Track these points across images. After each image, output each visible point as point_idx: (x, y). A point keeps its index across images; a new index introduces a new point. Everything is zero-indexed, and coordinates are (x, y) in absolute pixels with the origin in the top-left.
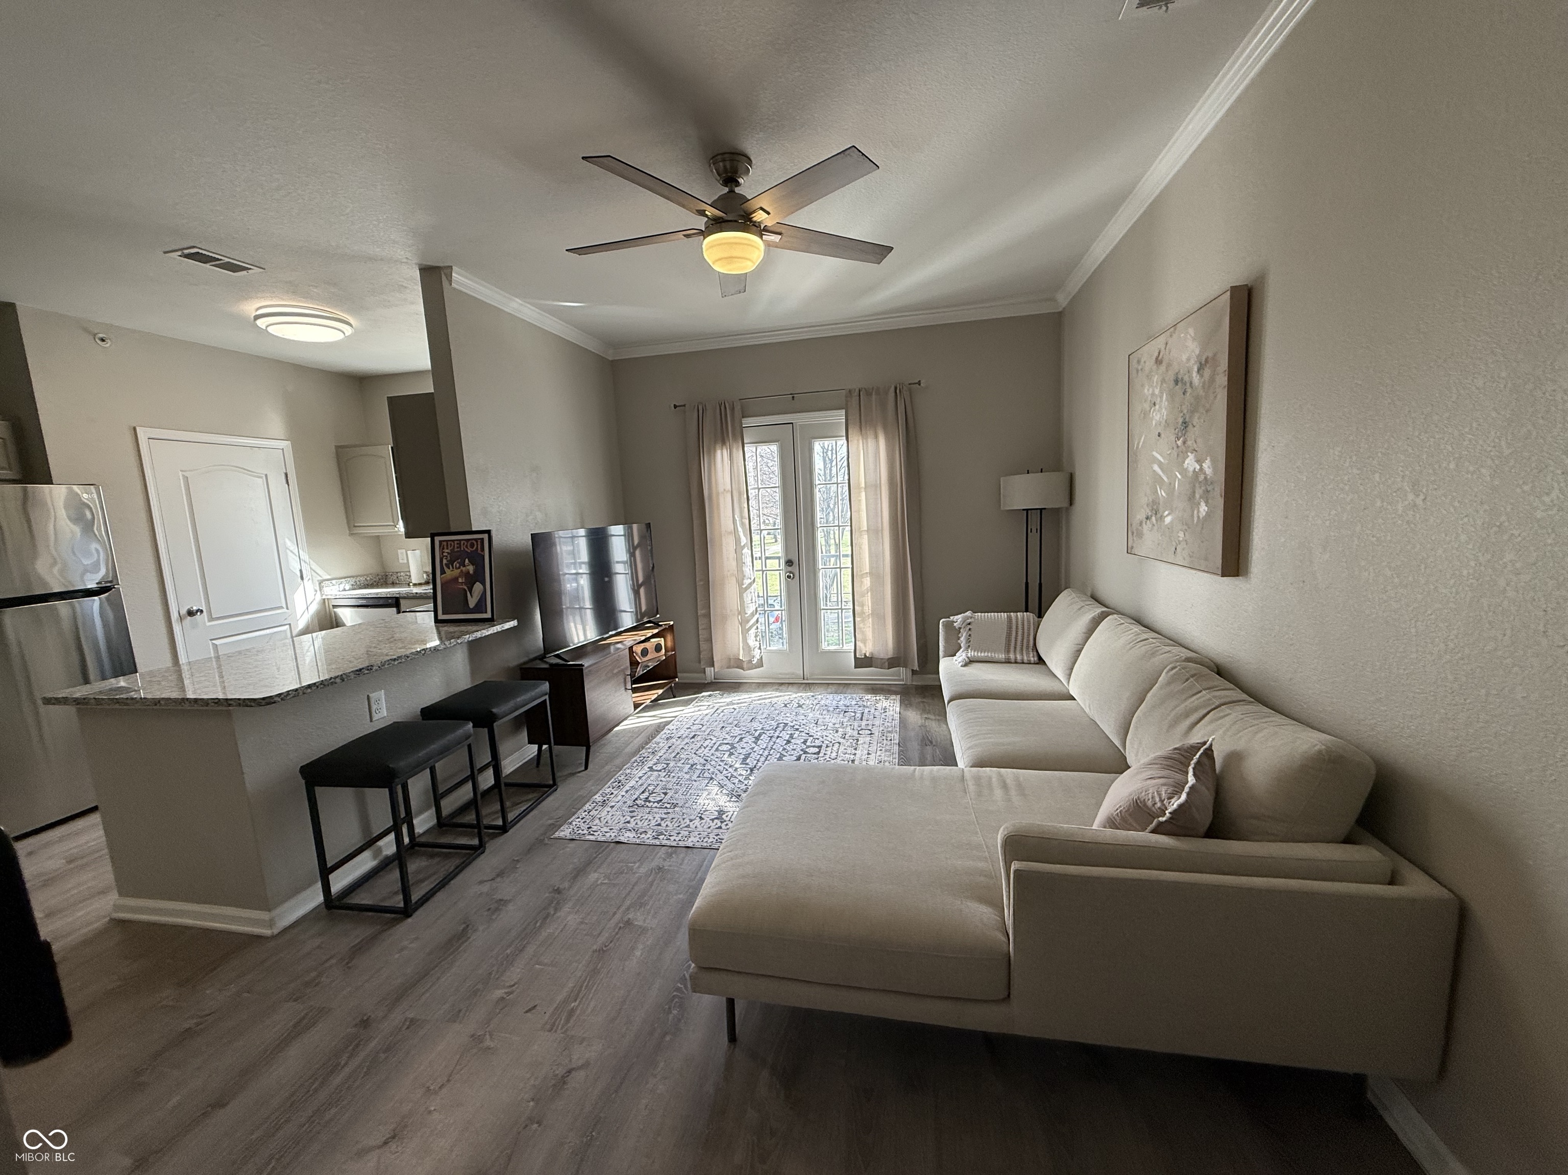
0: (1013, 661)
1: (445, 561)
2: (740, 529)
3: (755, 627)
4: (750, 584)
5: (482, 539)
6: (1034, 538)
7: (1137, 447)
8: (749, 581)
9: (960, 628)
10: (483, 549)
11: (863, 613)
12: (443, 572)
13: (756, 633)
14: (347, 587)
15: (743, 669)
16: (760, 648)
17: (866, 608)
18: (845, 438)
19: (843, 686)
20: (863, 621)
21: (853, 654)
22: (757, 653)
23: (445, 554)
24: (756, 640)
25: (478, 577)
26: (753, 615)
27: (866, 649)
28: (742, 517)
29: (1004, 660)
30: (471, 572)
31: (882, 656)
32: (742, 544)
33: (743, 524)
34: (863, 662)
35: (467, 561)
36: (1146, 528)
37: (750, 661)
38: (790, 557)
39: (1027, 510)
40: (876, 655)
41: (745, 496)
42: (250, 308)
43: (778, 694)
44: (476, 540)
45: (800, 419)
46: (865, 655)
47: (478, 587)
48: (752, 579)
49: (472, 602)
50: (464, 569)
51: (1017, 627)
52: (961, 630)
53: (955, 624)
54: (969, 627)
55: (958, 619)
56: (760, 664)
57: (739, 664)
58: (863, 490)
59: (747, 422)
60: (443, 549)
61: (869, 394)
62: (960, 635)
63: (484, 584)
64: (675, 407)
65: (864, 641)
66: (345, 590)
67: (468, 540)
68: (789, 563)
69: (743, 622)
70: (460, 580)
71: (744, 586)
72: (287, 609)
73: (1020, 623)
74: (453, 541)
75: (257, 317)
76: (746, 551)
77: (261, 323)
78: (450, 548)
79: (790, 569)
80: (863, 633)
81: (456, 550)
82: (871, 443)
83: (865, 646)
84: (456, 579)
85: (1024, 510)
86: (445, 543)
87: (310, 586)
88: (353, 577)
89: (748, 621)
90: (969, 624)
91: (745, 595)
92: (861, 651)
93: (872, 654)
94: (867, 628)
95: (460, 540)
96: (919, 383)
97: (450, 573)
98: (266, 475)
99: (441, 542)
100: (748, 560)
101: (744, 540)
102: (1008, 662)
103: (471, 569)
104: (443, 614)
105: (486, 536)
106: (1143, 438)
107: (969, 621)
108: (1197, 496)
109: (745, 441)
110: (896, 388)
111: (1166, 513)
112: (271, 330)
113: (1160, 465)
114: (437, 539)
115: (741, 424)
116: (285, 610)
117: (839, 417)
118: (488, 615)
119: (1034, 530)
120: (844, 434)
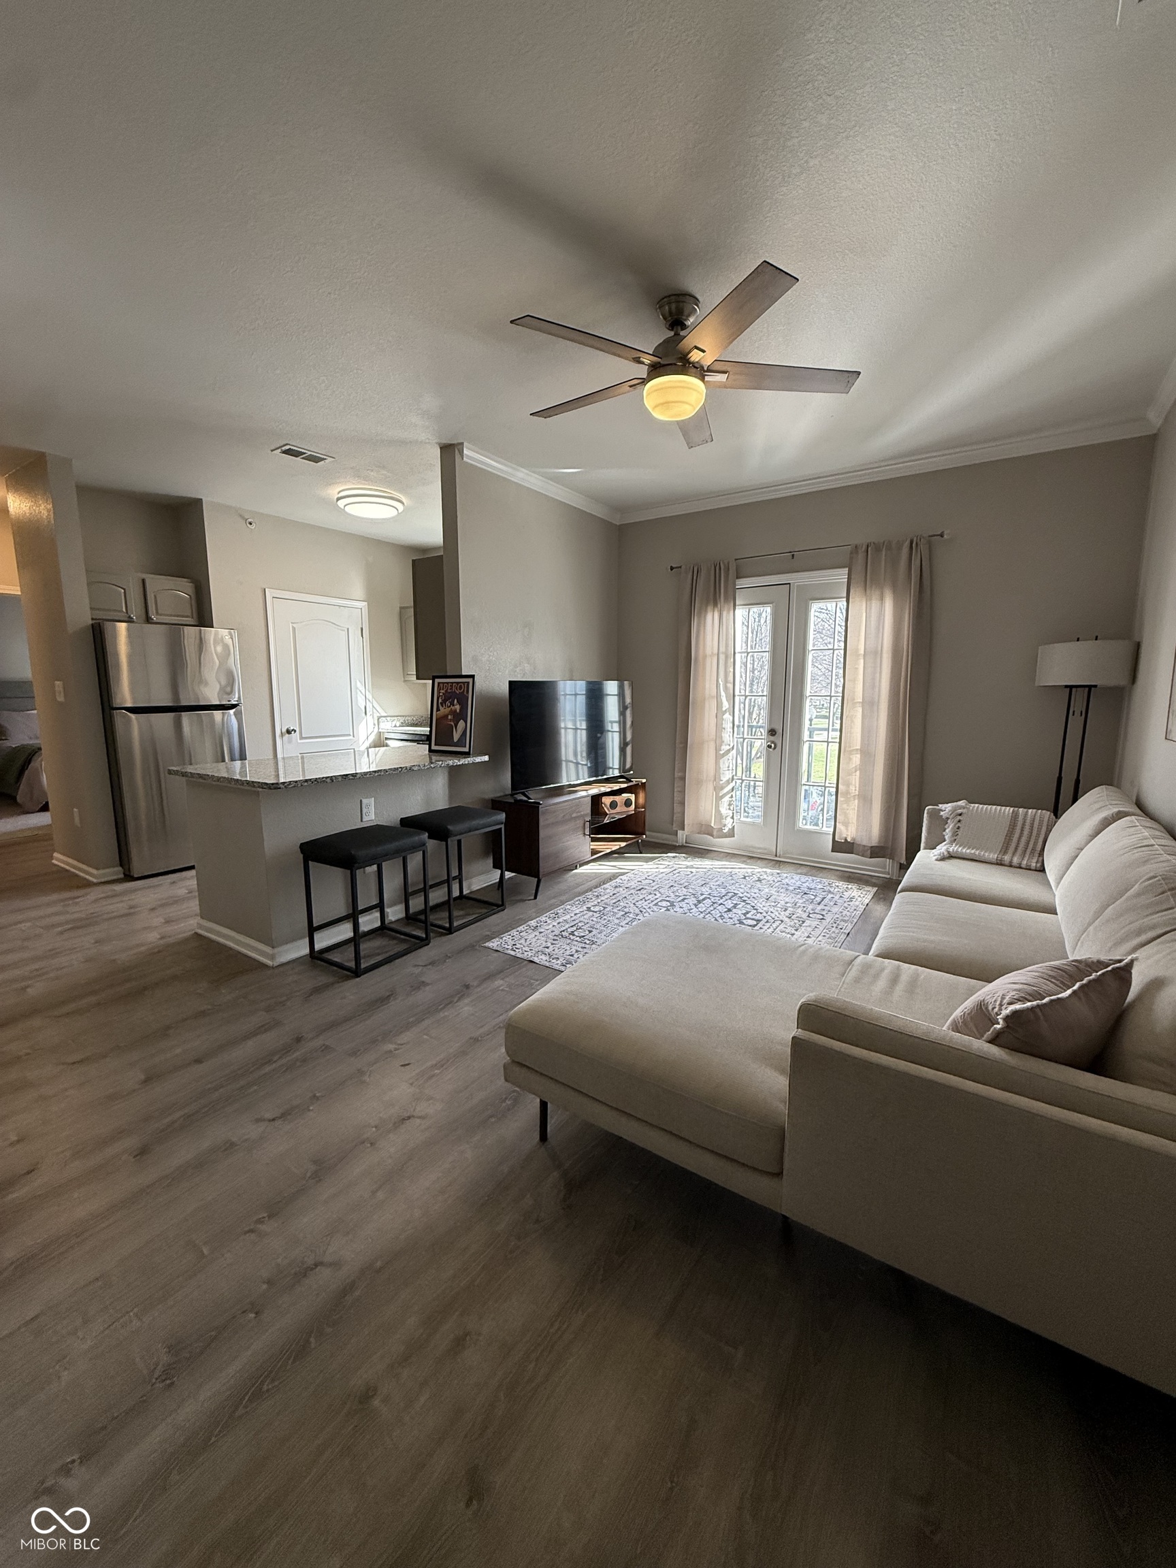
0: (1007, 862)
1: (440, 701)
2: (723, 694)
3: (730, 795)
4: (728, 751)
5: (468, 683)
6: (1076, 723)
8: (728, 747)
9: (948, 818)
10: (468, 692)
11: (847, 793)
12: (438, 710)
13: (730, 801)
14: (398, 725)
15: (712, 836)
16: (733, 818)
17: (852, 788)
18: (845, 599)
19: (817, 869)
20: (847, 801)
21: (831, 837)
22: (729, 823)
23: (441, 694)
24: (729, 809)
25: (461, 716)
26: (728, 782)
27: (848, 832)
28: (726, 681)
29: (994, 861)
30: (458, 711)
31: (864, 843)
32: (724, 709)
33: (726, 688)
34: (841, 847)
35: (456, 701)
37: (721, 829)
38: (774, 726)
39: (1071, 687)
40: (858, 841)
41: (732, 660)
42: (333, 492)
43: (743, 866)
44: (464, 683)
45: (797, 579)
46: (846, 840)
47: (461, 724)
48: (731, 746)
49: (456, 737)
50: (453, 708)
51: (1024, 824)
52: (949, 821)
53: (942, 813)
54: (959, 818)
55: (946, 808)
56: (731, 834)
57: (709, 831)
58: (862, 657)
59: (741, 583)
60: (440, 689)
61: (878, 548)
62: (946, 827)
63: (466, 722)
64: (672, 568)
65: (846, 824)
66: (395, 726)
67: (458, 683)
68: (772, 732)
69: (718, 788)
70: (450, 717)
71: (721, 752)
72: (354, 737)
73: (1028, 821)
74: (448, 683)
75: (338, 499)
76: (728, 716)
77: (341, 503)
78: (445, 690)
79: (772, 738)
80: (846, 815)
81: (449, 691)
82: (875, 604)
83: (847, 829)
84: (447, 716)
85: (1066, 686)
86: (441, 685)
87: (370, 720)
88: (403, 716)
89: (722, 788)
90: (960, 815)
91: (721, 761)
92: (841, 833)
93: (853, 839)
94: (851, 810)
95: (452, 683)
96: (942, 535)
97: (443, 710)
98: (348, 629)
99: (439, 683)
100: (728, 726)
101: (726, 705)
102: (1000, 863)
103: (458, 707)
104: (435, 745)
105: (470, 680)
107: (960, 811)
109: (737, 603)
110: (912, 542)
112: (349, 509)
114: (437, 681)
115: (735, 585)
116: (351, 737)
117: (841, 575)
118: (466, 750)
119: (1077, 713)
120: (845, 595)
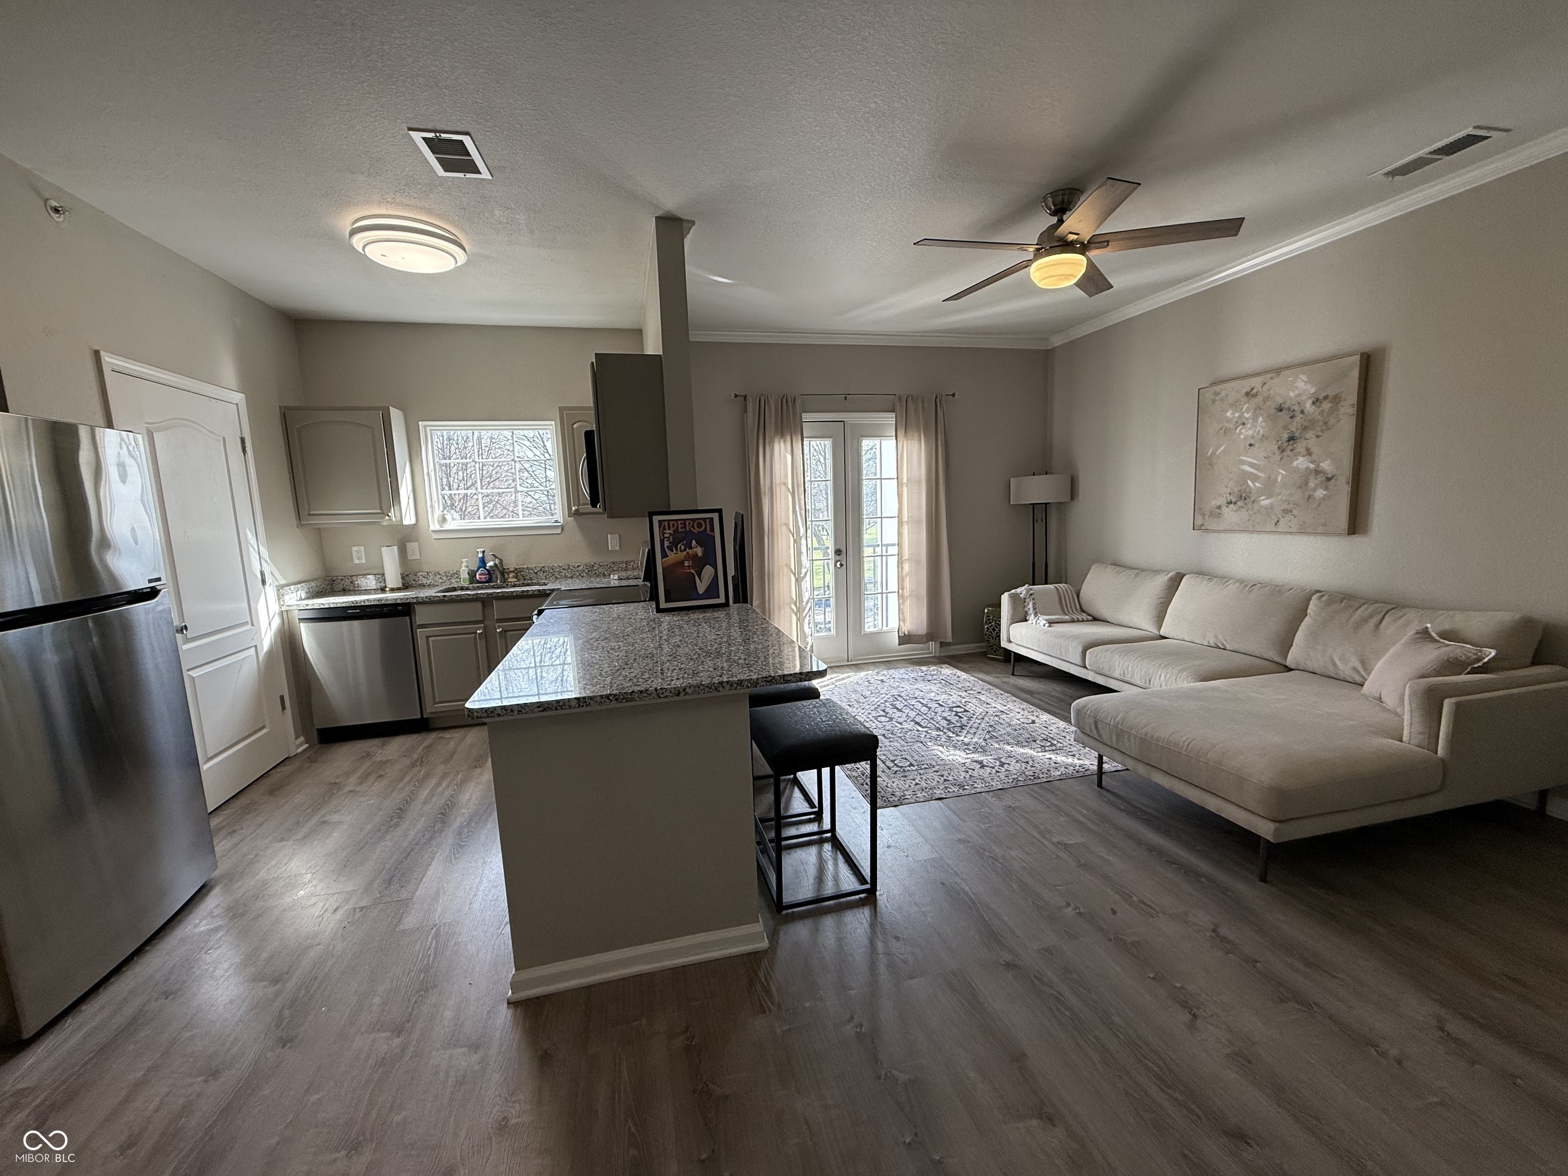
0: (1076, 619)
1: (666, 544)
3: (808, 615)
4: (806, 573)
6: (1040, 527)
7: (1213, 453)
8: (805, 570)
9: (1025, 599)
11: (903, 595)
12: (664, 555)
13: (809, 620)
14: (303, 596)
16: (811, 635)
17: (905, 591)
18: (894, 438)
19: (889, 663)
20: (903, 603)
21: (898, 633)
22: (809, 640)
23: (666, 535)
24: (809, 628)
25: (709, 559)
26: (807, 603)
27: (906, 629)
28: (801, 509)
29: (1069, 620)
30: (700, 554)
31: (920, 633)
33: (801, 515)
34: (905, 639)
35: (694, 542)
36: (1227, 512)
38: (838, 547)
39: (1033, 504)
40: (914, 632)
41: (802, 488)
45: (851, 418)
46: (907, 633)
47: (708, 571)
48: (808, 568)
49: (701, 587)
50: (690, 551)
54: (1033, 597)
59: (806, 417)
60: (664, 529)
61: (915, 400)
63: (715, 567)
64: (736, 396)
65: (906, 621)
68: (838, 552)
69: (800, 610)
70: (686, 564)
71: (802, 575)
72: (253, 625)
73: (1065, 592)
75: (354, 232)
76: (803, 542)
77: (358, 241)
79: (838, 558)
80: (904, 613)
82: (914, 443)
83: (907, 625)
84: (682, 563)
85: (1031, 504)
86: (666, 523)
87: (270, 590)
89: (804, 609)
90: (1034, 595)
91: (802, 584)
92: (903, 630)
94: (908, 609)
95: (685, 520)
96: (953, 395)
97: (672, 556)
98: (224, 438)
99: (660, 522)
100: (805, 550)
101: (802, 531)
103: (699, 551)
104: (666, 601)
105: (716, 516)
106: (1222, 448)
107: (1031, 592)
108: (1311, 485)
109: (804, 435)
110: (936, 398)
111: (1263, 498)
113: (1252, 465)
114: (656, 519)
115: (801, 419)
116: (249, 627)
117: (890, 419)
119: (1039, 520)
120: (894, 434)
